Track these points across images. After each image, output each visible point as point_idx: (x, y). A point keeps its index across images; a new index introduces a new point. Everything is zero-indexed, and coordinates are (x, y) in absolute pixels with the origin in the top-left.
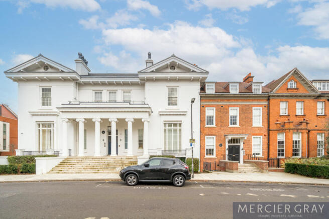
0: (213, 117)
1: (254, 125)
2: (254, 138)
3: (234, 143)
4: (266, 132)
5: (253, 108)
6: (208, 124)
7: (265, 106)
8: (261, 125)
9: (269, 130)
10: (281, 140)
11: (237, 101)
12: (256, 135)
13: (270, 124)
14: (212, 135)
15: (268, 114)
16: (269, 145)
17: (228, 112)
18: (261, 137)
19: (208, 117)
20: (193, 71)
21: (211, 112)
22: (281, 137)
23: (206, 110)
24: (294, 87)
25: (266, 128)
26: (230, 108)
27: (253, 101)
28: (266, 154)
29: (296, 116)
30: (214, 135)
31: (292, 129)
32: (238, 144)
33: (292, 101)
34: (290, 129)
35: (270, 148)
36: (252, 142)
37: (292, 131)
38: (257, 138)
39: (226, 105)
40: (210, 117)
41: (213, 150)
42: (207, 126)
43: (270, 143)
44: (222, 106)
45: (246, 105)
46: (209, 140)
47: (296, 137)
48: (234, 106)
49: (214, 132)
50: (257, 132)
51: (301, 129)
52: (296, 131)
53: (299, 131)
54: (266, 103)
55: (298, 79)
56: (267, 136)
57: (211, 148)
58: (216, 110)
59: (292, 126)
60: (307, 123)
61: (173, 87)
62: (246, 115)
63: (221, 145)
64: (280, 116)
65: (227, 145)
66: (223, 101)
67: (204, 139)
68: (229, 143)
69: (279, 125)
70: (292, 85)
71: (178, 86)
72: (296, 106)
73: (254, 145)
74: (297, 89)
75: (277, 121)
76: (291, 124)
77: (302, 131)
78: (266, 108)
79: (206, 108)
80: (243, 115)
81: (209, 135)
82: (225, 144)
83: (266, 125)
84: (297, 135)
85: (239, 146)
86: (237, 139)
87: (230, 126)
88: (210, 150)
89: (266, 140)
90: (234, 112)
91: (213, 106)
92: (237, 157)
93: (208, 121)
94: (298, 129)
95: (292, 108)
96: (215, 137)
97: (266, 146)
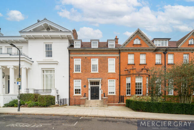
0: (79, 66)
1: (109, 71)
2: (109, 81)
3: (95, 84)
4: (118, 77)
5: (109, 59)
6: (76, 71)
7: (117, 58)
8: (114, 71)
9: (120, 75)
10: (128, 83)
11: (97, 53)
12: (111, 79)
13: (121, 70)
14: (78, 79)
15: (120, 63)
16: (120, 86)
17: (90, 62)
18: (115, 80)
19: (76, 66)
20: (61, 31)
21: (78, 62)
22: (128, 80)
23: (74, 60)
24: (138, 43)
25: (118, 74)
26: (92, 59)
27: (109, 53)
28: (118, 93)
29: (140, 64)
30: (80, 79)
31: (135, 74)
32: (98, 86)
33: (137, 53)
34: (133, 74)
35: (121, 88)
36: (108, 84)
37: (134, 75)
38: (112, 81)
39: (89, 57)
40: (78, 66)
41: (80, 90)
42: (75, 72)
43: (121, 85)
44: (86, 58)
45: (103, 57)
46: (76, 82)
47: (139, 80)
48: (95, 57)
49: (80, 77)
50: (111, 77)
51: (142, 74)
52: (138, 75)
53: (141, 75)
54: (118, 55)
55: (141, 37)
56: (119, 80)
57: (78, 88)
58: (81, 61)
59: (135, 72)
60: (147, 70)
61: (49, 44)
62: (103, 64)
63: (85, 86)
64: (128, 64)
65: (90, 86)
66: (87, 54)
67: (73, 82)
68: (91, 85)
69: (127, 71)
70: (137, 42)
71: (52, 43)
72: (140, 58)
73: (109, 86)
74: (141, 45)
75: (126, 68)
76: (134, 70)
77: (142, 75)
78: (118, 59)
79: (74, 59)
80: (101, 64)
81: (76, 79)
82: (88, 85)
83: (118, 71)
84: (140, 79)
85: (98, 87)
86: (97, 82)
87: (92, 72)
88: (78, 90)
89: (118, 82)
90: (95, 62)
91: (79, 57)
92: (97, 95)
93: (76, 68)
94: (139, 74)
95: (137, 59)
96: (81, 80)
97: (118, 87)
